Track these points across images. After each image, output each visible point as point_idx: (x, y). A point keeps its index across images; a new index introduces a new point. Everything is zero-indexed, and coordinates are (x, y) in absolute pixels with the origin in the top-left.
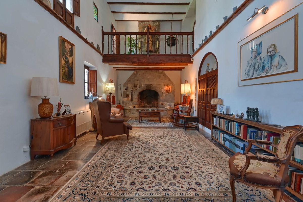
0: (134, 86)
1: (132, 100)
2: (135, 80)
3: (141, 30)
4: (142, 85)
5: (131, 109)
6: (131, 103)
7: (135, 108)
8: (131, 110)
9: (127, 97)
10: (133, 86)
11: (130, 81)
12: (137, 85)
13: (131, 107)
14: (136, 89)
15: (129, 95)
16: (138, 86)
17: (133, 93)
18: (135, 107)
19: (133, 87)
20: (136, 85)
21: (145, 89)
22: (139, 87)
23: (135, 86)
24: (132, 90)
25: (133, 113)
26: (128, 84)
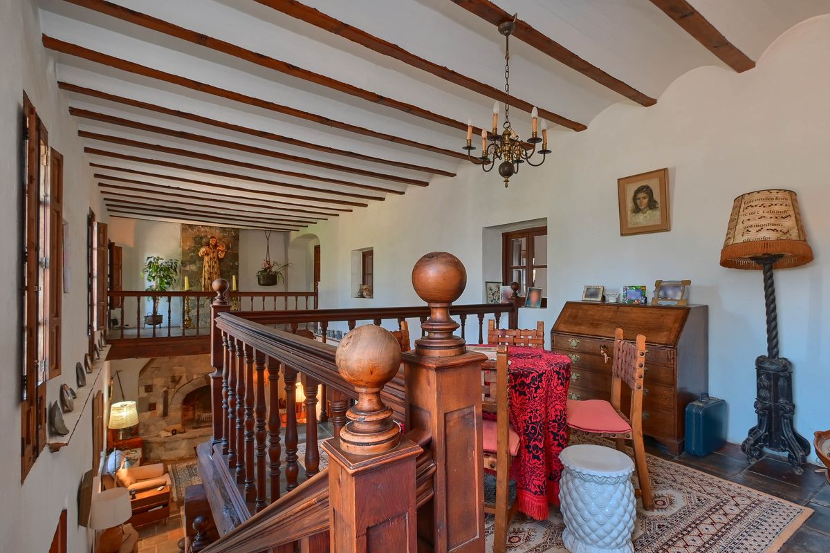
0: (172, 382)
1: (165, 414)
2: (174, 366)
3: (188, 244)
4: (195, 377)
5: (167, 440)
6: (163, 423)
7: (175, 434)
8: (165, 442)
9: (150, 410)
10: (170, 380)
11: (158, 370)
12: (181, 377)
13: (163, 434)
14: (177, 387)
15: (158, 405)
16: (184, 381)
17: (170, 397)
18: (175, 430)
19: (170, 383)
20: (177, 378)
21: (202, 386)
22: (186, 381)
23: (175, 381)
24: (166, 393)
25: (171, 450)
26: (152, 379)
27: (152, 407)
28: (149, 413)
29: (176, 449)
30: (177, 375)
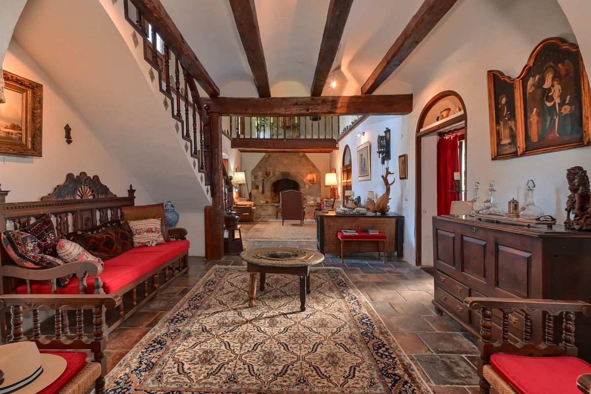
1: (263, 192)
2: (267, 166)
4: (277, 173)
5: (263, 204)
6: (262, 197)
7: (268, 203)
10: (265, 174)
11: (260, 168)
12: (270, 173)
13: (262, 202)
14: (268, 178)
15: (260, 186)
16: (271, 175)
17: (265, 183)
18: (267, 201)
20: (268, 173)
21: (280, 179)
22: (273, 175)
23: (267, 174)
24: (263, 180)
25: (265, 210)
26: (257, 172)
27: (257, 188)
28: (256, 190)
29: (267, 210)
30: (268, 171)
